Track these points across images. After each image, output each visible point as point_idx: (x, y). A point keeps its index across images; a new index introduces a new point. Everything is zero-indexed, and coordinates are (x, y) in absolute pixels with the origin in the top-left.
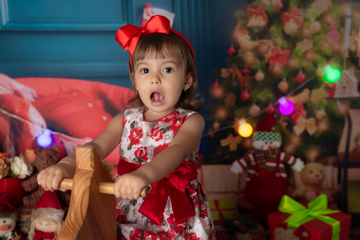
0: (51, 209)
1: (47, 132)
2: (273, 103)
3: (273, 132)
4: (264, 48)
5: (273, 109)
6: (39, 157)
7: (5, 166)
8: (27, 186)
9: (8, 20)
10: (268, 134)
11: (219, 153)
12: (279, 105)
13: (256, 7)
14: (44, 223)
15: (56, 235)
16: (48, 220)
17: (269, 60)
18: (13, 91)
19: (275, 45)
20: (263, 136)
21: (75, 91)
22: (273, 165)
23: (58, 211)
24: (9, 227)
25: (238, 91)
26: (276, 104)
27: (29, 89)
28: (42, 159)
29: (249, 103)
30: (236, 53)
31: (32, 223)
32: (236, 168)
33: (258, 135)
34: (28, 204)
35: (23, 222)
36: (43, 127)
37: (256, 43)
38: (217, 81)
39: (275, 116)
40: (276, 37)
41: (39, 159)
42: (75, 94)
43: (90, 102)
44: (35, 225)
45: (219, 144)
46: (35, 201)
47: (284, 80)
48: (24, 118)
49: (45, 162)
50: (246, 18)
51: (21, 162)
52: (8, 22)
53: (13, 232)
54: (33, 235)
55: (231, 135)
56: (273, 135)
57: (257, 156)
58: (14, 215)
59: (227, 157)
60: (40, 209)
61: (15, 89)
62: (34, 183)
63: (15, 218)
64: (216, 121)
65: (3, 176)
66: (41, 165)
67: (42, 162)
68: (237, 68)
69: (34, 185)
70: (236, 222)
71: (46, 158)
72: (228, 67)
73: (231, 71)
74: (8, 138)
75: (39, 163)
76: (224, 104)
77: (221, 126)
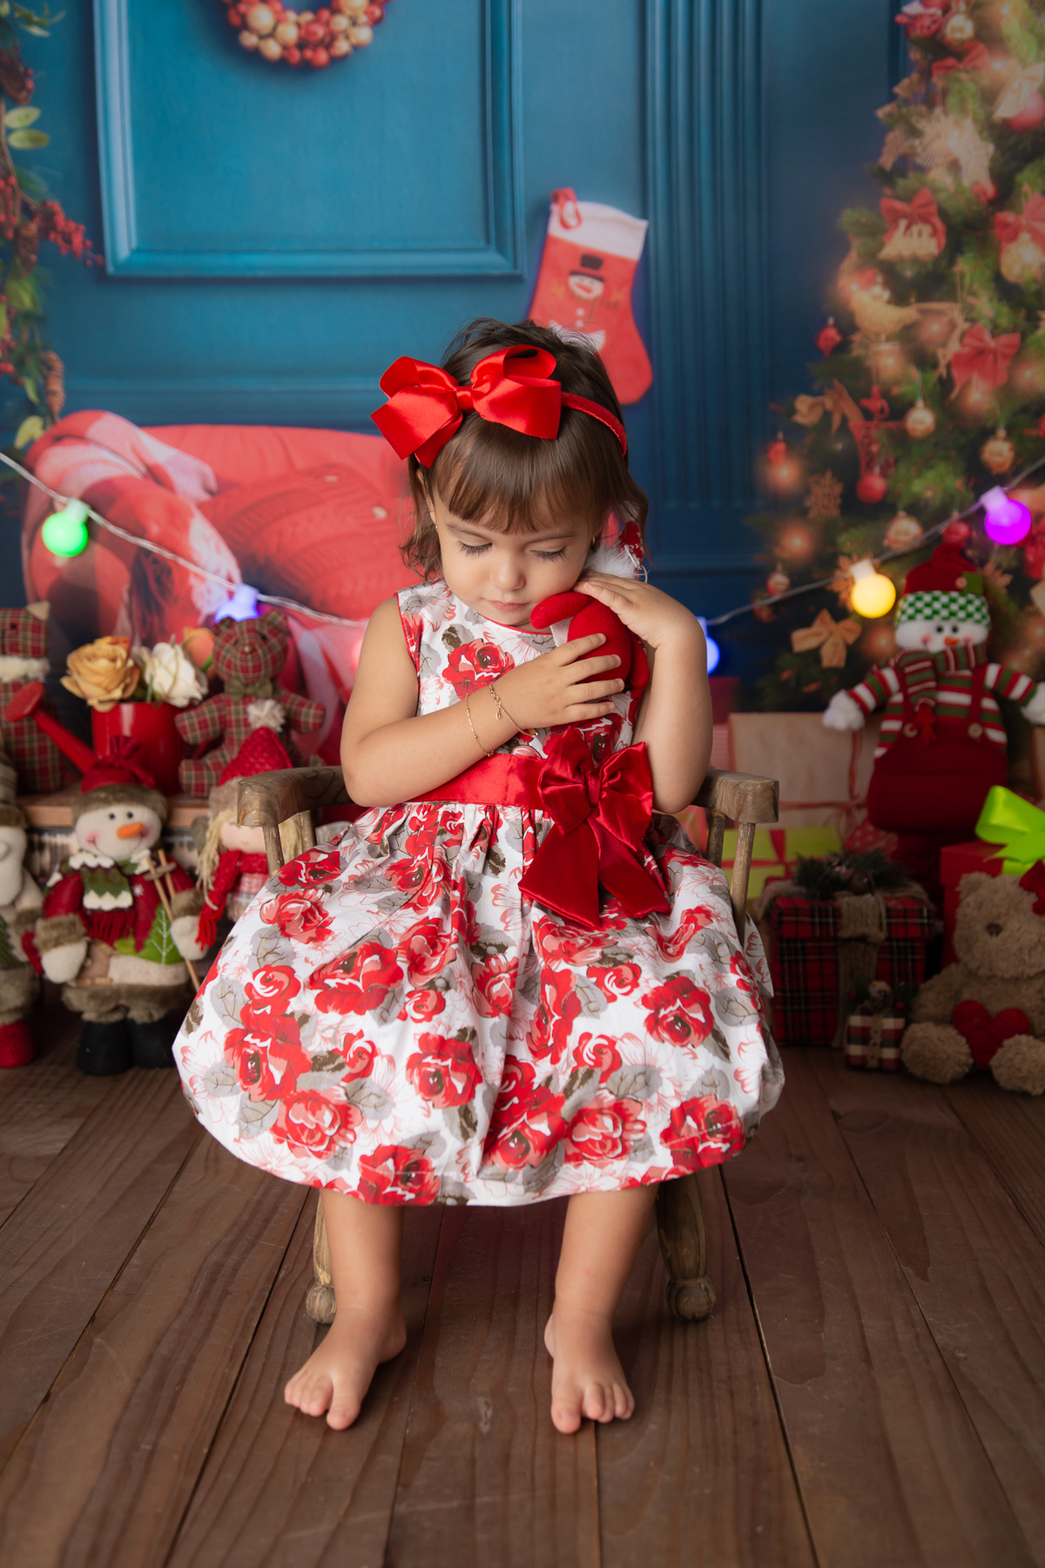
1: (247, 594)
2: (961, 509)
3: (962, 592)
4: (935, 328)
5: (963, 529)
7: (131, 664)
8: (192, 725)
9: (134, 244)
10: (945, 599)
11: (785, 675)
12: (982, 512)
13: (908, 199)
17: (949, 367)
18: (143, 469)
19: (972, 320)
20: (928, 605)
21: (331, 467)
22: (964, 699)
24: (142, 833)
25: (849, 471)
26: (975, 508)
27: (191, 462)
28: (236, 642)
29: (884, 509)
30: (843, 346)
31: (212, 826)
32: (842, 712)
33: (911, 605)
34: (193, 782)
35: (182, 833)
36: (230, 580)
37: (909, 313)
38: (780, 435)
39: (970, 553)
40: (973, 294)
41: (228, 646)
42: (332, 479)
43: (380, 505)
44: (219, 830)
45: (787, 645)
46: (213, 771)
47: (1002, 433)
48: (173, 551)
49: (247, 649)
50: (877, 233)
51: (176, 655)
52: (134, 252)
53: (153, 850)
54: (214, 863)
55: (825, 615)
56: (962, 601)
57: (908, 670)
58: (157, 798)
59: (813, 687)
60: (234, 782)
61: (150, 461)
62: (213, 719)
63: (161, 807)
64: (779, 567)
65: (124, 690)
66: (233, 660)
67: (237, 650)
68: (846, 394)
69: (214, 725)
70: (837, 869)
71: (249, 638)
72: (818, 393)
73: (829, 403)
74: (123, 615)
75: (228, 656)
76: (803, 512)
77: (793, 584)
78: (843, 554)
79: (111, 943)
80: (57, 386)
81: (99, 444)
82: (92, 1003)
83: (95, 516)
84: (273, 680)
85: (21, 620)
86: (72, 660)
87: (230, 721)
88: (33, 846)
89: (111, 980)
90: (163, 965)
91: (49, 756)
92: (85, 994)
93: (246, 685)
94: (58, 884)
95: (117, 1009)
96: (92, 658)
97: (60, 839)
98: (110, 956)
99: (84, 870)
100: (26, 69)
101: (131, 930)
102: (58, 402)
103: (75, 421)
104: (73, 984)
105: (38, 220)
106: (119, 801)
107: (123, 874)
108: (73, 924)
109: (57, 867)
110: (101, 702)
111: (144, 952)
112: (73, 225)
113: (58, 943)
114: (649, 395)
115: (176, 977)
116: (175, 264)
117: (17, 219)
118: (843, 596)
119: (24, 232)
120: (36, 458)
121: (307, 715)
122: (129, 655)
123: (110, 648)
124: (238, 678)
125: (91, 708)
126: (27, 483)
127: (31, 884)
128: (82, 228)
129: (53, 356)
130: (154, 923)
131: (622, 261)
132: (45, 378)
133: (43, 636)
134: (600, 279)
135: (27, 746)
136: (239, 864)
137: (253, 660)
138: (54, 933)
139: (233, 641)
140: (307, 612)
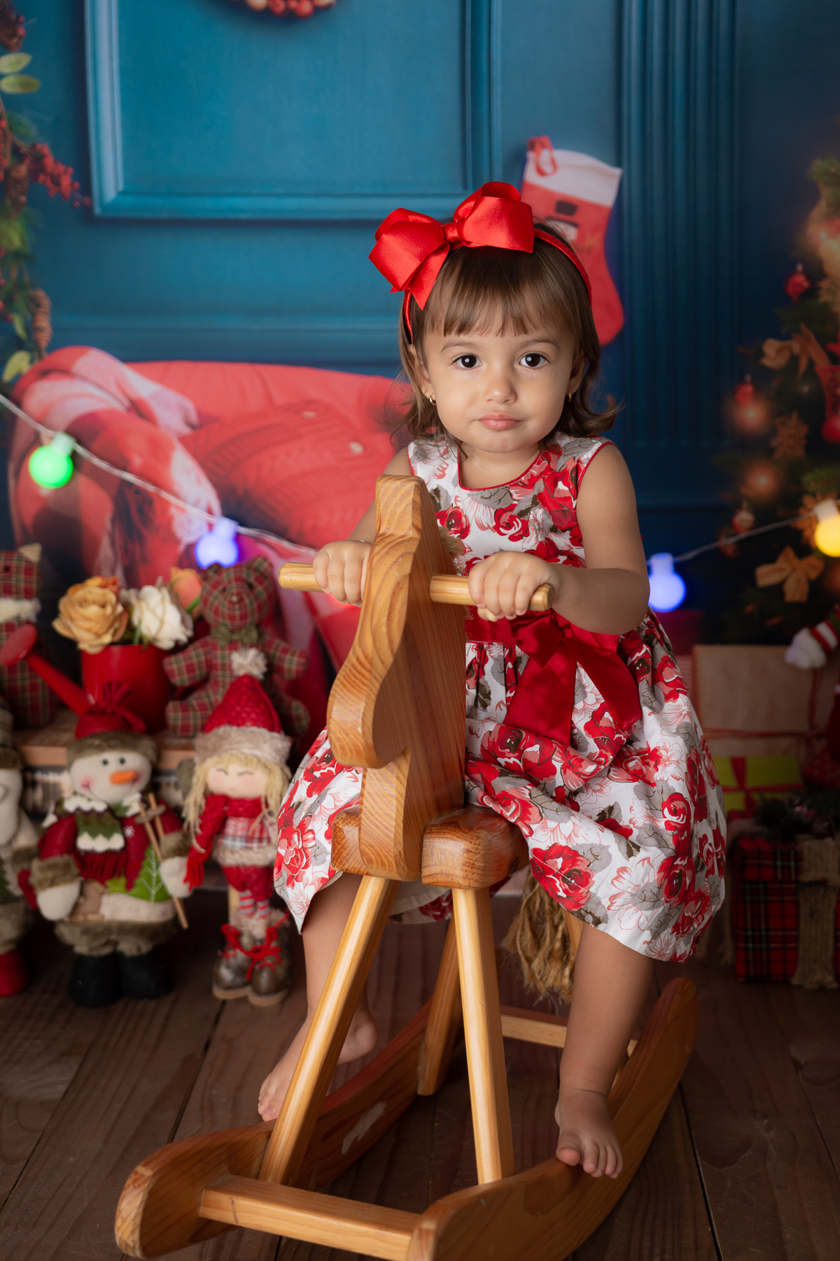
0: (254, 729)
1: (226, 528)
6: (215, 586)
7: (120, 609)
8: (179, 669)
9: (121, 187)
11: (749, 609)
14: (234, 768)
15: (267, 806)
16: (247, 761)
18: (127, 403)
21: (309, 404)
23: (272, 738)
24: (135, 779)
25: (815, 413)
27: (173, 397)
28: (224, 590)
30: (812, 292)
31: (199, 771)
32: (804, 650)
34: (180, 723)
35: (169, 773)
36: (210, 512)
38: (748, 378)
41: (216, 593)
42: (310, 414)
43: (356, 440)
44: (206, 776)
45: (752, 580)
46: (199, 714)
48: (155, 483)
49: (235, 599)
51: (163, 600)
52: (120, 194)
53: (144, 793)
54: (200, 807)
55: (789, 552)
58: (147, 743)
59: (775, 621)
60: (223, 730)
61: (134, 396)
62: (199, 663)
63: (151, 752)
64: (745, 504)
65: (114, 635)
66: (221, 608)
67: (225, 599)
68: (813, 338)
69: (200, 668)
70: (798, 809)
71: (237, 587)
72: (788, 337)
73: (796, 347)
74: (105, 544)
75: (216, 603)
76: (769, 452)
77: (758, 522)
78: (807, 493)
79: (102, 882)
80: (44, 322)
81: (84, 379)
82: (85, 939)
83: (80, 450)
84: (258, 626)
85: (14, 563)
86: (64, 604)
87: (216, 665)
88: (28, 784)
89: (103, 916)
90: (152, 903)
91: (40, 693)
92: (78, 930)
93: (232, 632)
94: (53, 826)
95: (107, 943)
96: (83, 603)
97: (52, 778)
98: (102, 894)
99: (78, 813)
100: (18, 17)
101: (123, 870)
102: (45, 337)
103: (61, 357)
104: (67, 920)
105: (27, 162)
106: (112, 748)
107: (115, 817)
108: (67, 866)
109: (52, 808)
110: (91, 646)
111: (134, 891)
112: (61, 168)
113: (53, 883)
114: (620, 337)
115: (164, 914)
116: (161, 206)
117: (8, 161)
118: (807, 533)
119: (14, 174)
120: (24, 391)
121: (291, 663)
122: (118, 600)
123: (99, 591)
124: (225, 625)
125: (83, 653)
126: (14, 417)
127: (26, 823)
128: (71, 170)
129: (41, 294)
130: (145, 863)
131: (596, 208)
132: (33, 314)
133: (35, 578)
134: (575, 225)
135: (19, 683)
136: (226, 808)
137: (240, 609)
138: (50, 874)
139: (220, 588)
140: (286, 544)
